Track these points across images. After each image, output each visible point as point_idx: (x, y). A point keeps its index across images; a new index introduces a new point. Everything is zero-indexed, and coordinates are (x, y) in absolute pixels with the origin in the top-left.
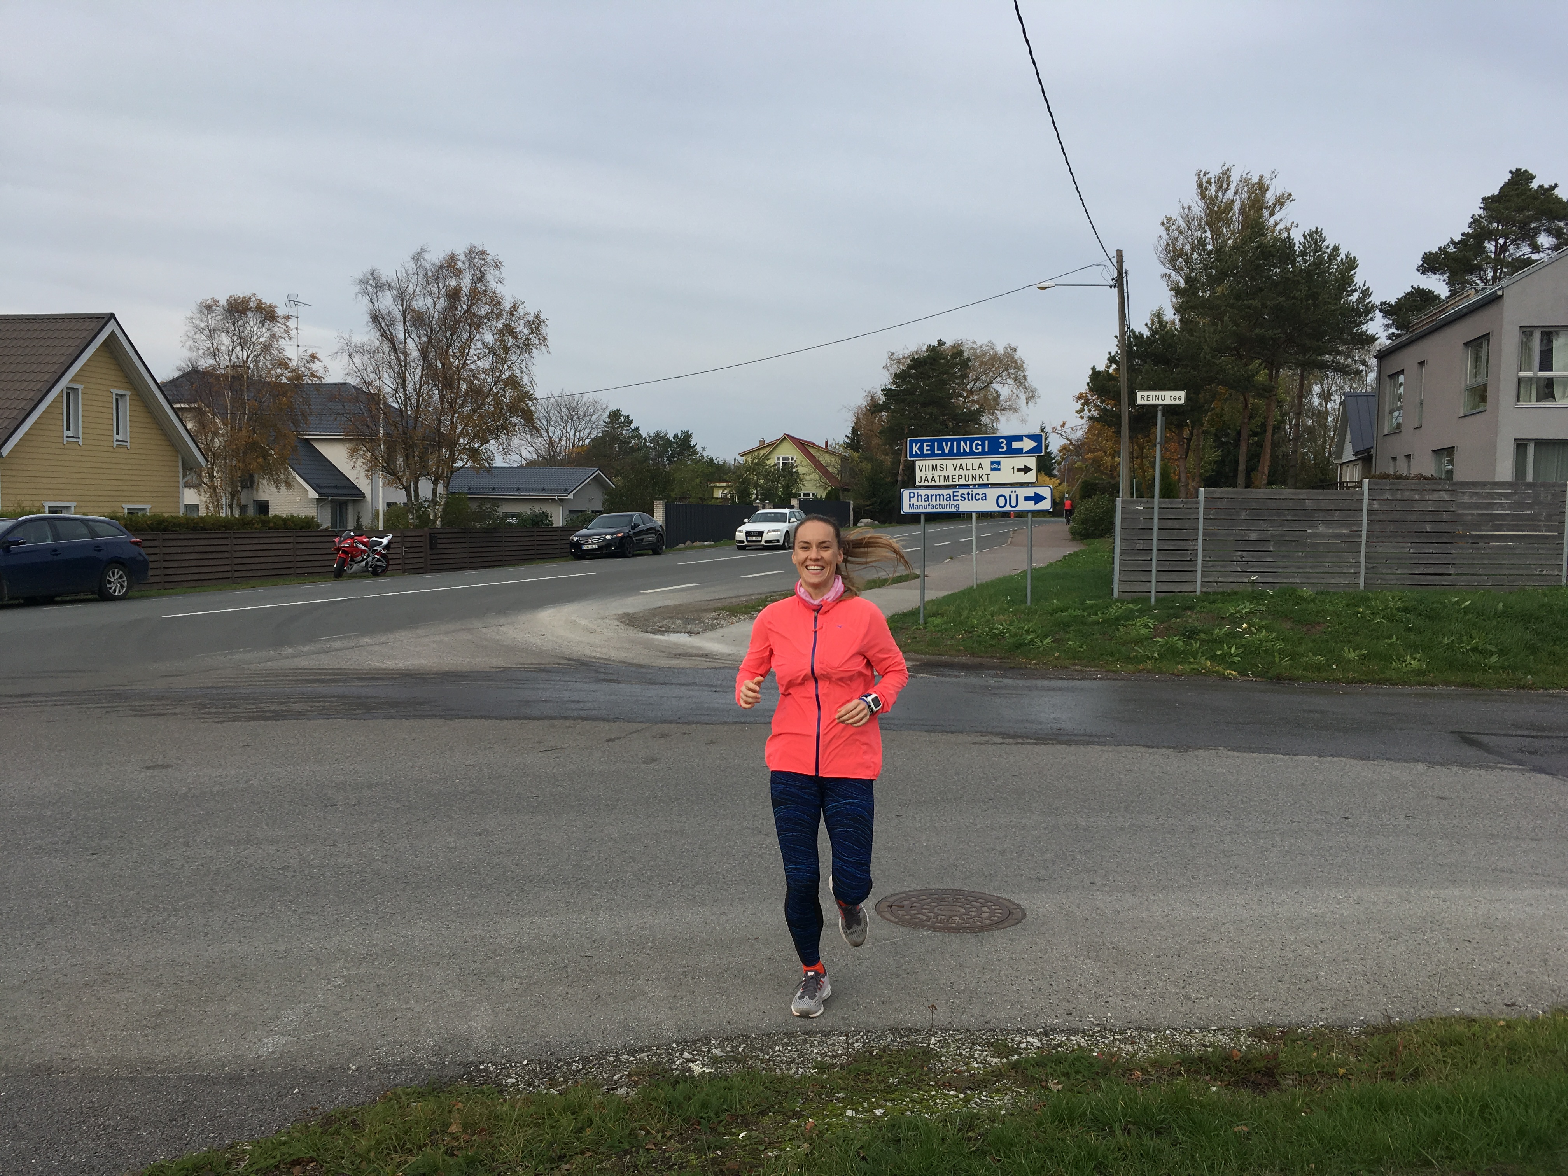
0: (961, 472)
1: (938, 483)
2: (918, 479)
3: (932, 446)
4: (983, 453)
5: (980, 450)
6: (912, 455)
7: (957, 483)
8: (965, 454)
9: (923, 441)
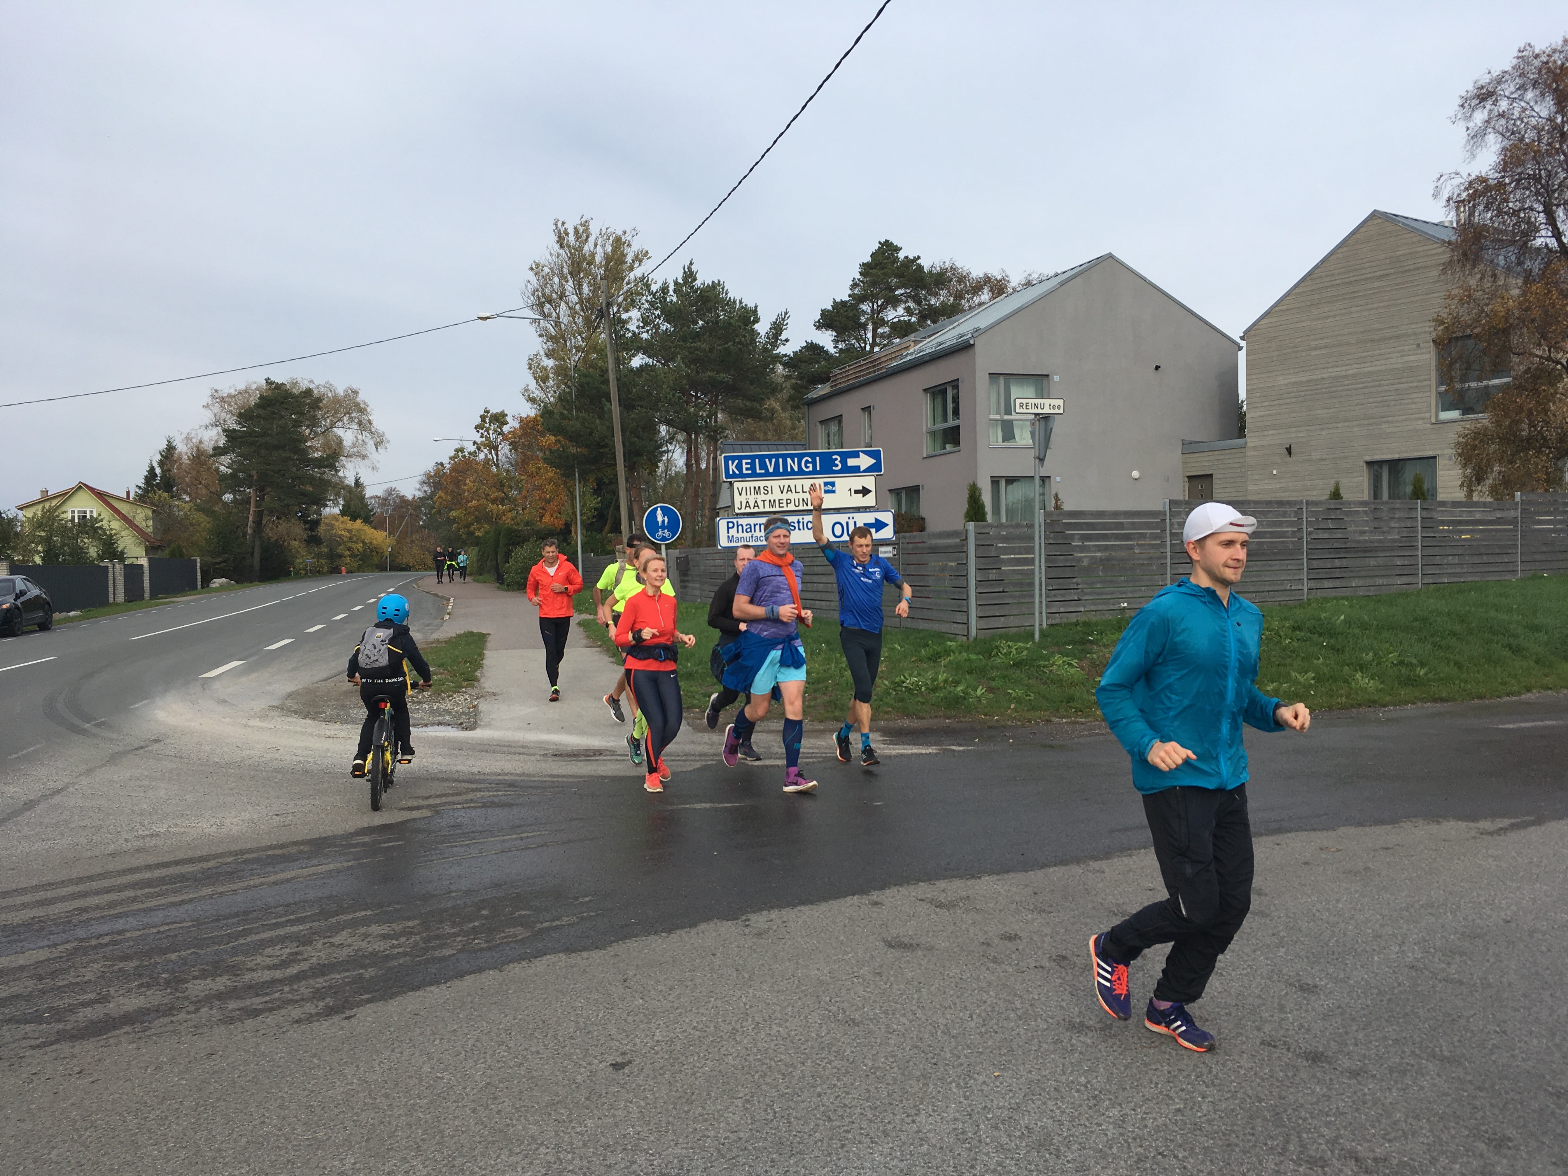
0: (790, 496)
1: (762, 510)
2: (737, 505)
3: (753, 464)
4: (814, 472)
5: (811, 469)
6: (728, 475)
7: (785, 509)
8: (793, 473)
9: (740, 458)
